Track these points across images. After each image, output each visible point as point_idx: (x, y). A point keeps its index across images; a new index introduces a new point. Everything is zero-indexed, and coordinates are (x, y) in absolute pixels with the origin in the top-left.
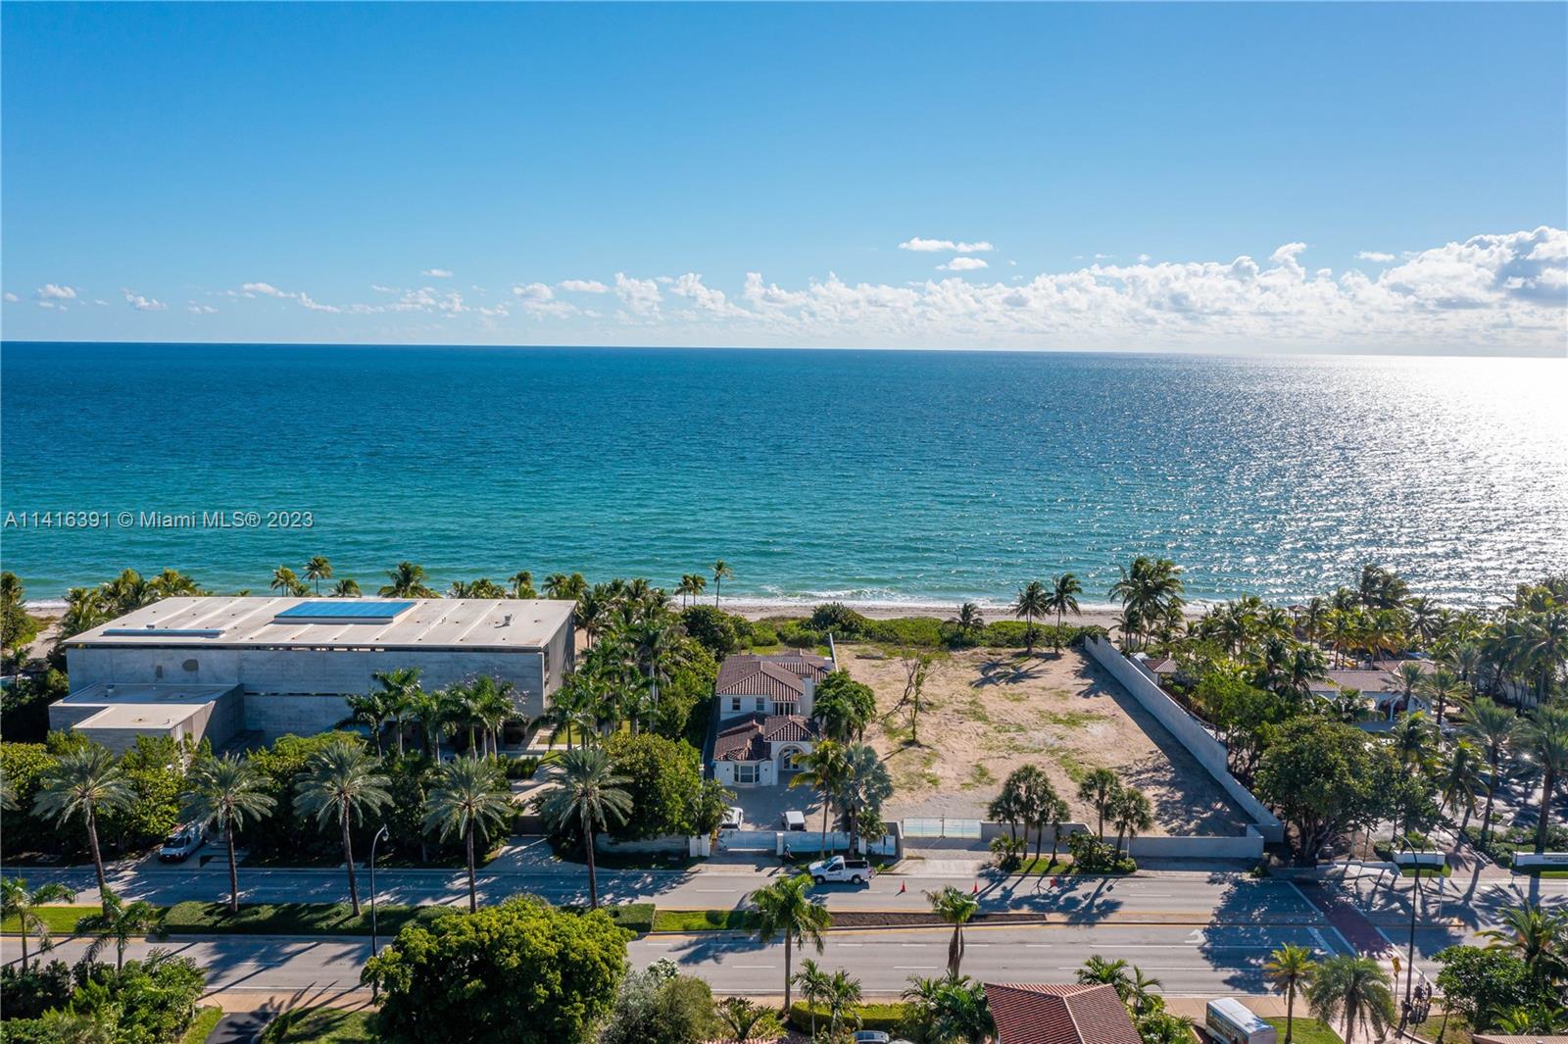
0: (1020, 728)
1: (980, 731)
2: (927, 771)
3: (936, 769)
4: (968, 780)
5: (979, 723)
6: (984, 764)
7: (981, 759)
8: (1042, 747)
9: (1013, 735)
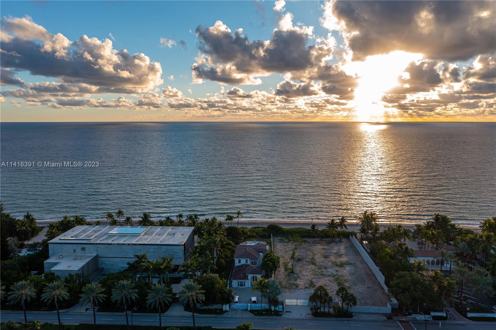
0: (325, 268)
1: (313, 269)
2: (295, 282)
3: (298, 282)
4: (307, 286)
5: (313, 266)
6: (313, 280)
7: (312, 278)
8: (331, 274)
9: (323, 270)
